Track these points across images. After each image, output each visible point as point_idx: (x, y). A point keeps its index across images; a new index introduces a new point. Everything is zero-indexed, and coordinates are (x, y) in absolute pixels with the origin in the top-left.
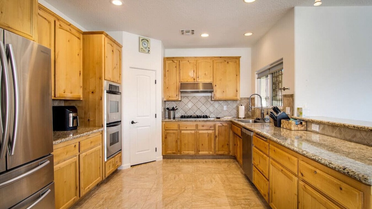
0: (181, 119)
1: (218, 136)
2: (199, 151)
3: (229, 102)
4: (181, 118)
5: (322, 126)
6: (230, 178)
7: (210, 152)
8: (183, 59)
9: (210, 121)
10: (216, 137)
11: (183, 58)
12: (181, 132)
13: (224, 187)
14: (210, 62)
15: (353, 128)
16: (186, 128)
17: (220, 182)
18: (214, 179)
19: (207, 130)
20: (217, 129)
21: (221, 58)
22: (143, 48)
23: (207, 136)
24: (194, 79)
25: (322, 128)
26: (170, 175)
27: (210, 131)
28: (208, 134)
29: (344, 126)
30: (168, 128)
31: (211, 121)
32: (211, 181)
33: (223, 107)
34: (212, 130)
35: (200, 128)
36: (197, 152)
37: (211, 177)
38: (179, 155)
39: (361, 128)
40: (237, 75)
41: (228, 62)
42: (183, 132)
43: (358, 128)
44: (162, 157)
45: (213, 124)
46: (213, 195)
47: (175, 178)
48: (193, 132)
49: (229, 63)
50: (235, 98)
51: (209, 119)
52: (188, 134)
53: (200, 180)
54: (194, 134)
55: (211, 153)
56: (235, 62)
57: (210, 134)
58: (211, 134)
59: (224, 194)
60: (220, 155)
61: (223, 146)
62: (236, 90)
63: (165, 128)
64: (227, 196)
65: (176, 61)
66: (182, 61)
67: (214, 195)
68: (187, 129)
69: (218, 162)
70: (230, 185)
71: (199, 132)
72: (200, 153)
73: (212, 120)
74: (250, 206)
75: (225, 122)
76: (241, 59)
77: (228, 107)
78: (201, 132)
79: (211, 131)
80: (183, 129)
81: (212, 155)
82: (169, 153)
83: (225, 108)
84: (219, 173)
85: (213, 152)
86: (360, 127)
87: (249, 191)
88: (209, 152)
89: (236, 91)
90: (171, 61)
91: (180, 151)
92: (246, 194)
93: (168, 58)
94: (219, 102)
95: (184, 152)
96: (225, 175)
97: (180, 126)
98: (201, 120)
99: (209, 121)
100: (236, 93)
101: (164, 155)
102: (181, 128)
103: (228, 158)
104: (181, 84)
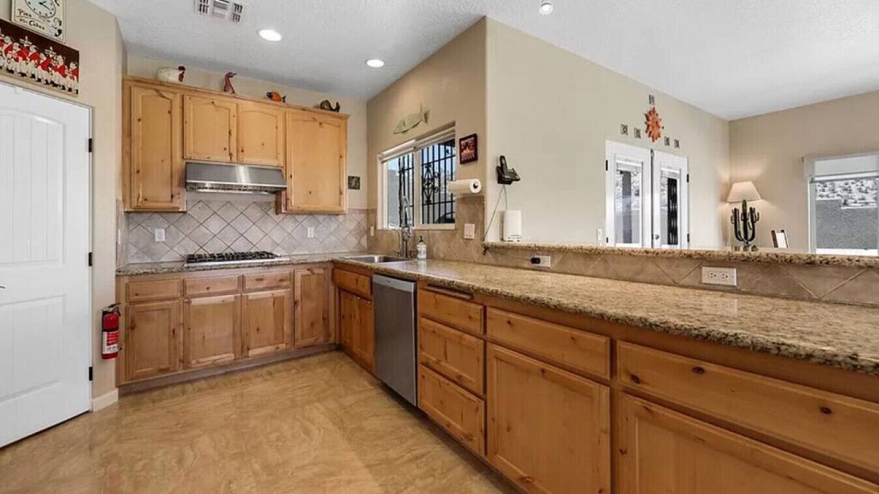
0: (191, 265)
1: (300, 303)
2: (249, 349)
3: (321, 218)
4: (188, 262)
5: (559, 258)
6: (351, 406)
7: (280, 346)
8: (196, 94)
9: (279, 265)
10: (295, 303)
11: (196, 91)
12: (189, 302)
13: (349, 440)
14: (276, 117)
15: (645, 254)
16: (208, 288)
17: (331, 426)
18: (312, 421)
19: (271, 288)
20: (298, 284)
21: (306, 112)
22: (32, 13)
23: (272, 305)
24: (231, 155)
25: (559, 260)
26: (161, 452)
27: (279, 291)
28: (275, 298)
29: (620, 253)
30: (142, 295)
31: (282, 265)
32: (307, 432)
33: (307, 230)
34: (286, 287)
35: (248, 285)
36: (242, 351)
37: (300, 418)
38: (181, 372)
39: (665, 252)
40: (341, 157)
41: (321, 124)
42: (195, 301)
43: (657, 254)
44: (116, 392)
45: (289, 272)
46: (327, 479)
47: (180, 461)
48: (230, 297)
49: (324, 125)
50: (337, 209)
51: (276, 260)
52: (215, 305)
53: (273, 436)
54: (234, 303)
55: (282, 346)
56: (337, 126)
57: (278, 298)
58: (283, 297)
59: (359, 464)
60: (305, 347)
61: (312, 324)
62: (340, 188)
63: (127, 295)
64: (368, 466)
65: (170, 96)
66: (190, 98)
67: (333, 478)
68: (211, 290)
69: (303, 366)
70: (361, 429)
71: (247, 297)
72: (251, 353)
73: (285, 262)
74: (434, 476)
75: (318, 265)
76: (349, 121)
77: (316, 230)
78: (252, 295)
79: (283, 290)
80: (196, 292)
81: (286, 352)
82: (145, 375)
83: (311, 232)
84: (319, 400)
85: (286, 344)
86: (662, 252)
87: (410, 430)
88: (276, 346)
89: (338, 193)
90: (155, 93)
91: (185, 362)
92: (410, 443)
93: (139, 81)
94: (297, 217)
95: (201, 360)
96: (336, 400)
97: (188, 284)
98: (253, 263)
99: (277, 265)
100: (340, 198)
101: (123, 383)
102: (189, 292)
103: (325, 352)
104: (187, 163)
